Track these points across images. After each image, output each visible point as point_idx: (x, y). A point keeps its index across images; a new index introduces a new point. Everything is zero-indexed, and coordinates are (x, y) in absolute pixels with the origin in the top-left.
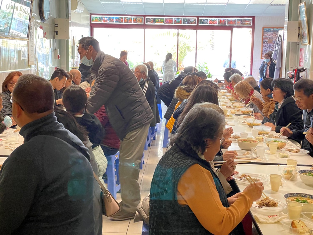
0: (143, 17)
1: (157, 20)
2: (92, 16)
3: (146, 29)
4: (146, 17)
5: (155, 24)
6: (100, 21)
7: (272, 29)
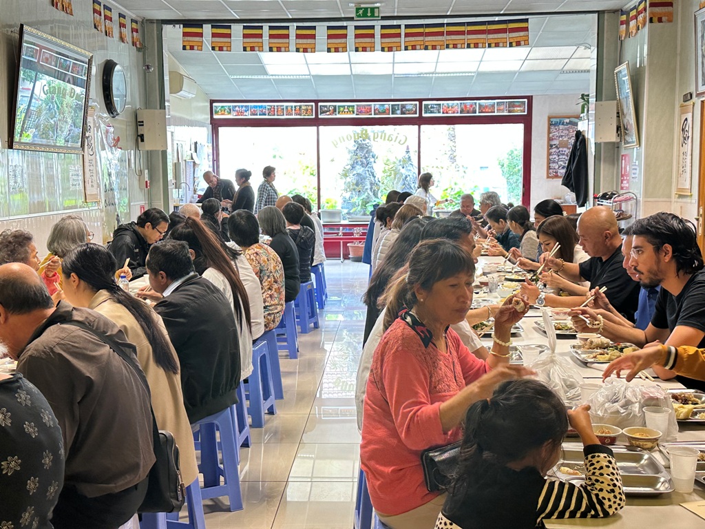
0: (313, 104)
1: (342, 109)
2: (214, 104)
3: (321, 128)
4: (320, 104)
5: (338, 116)
6: (230, 113)
7: (568, 120)
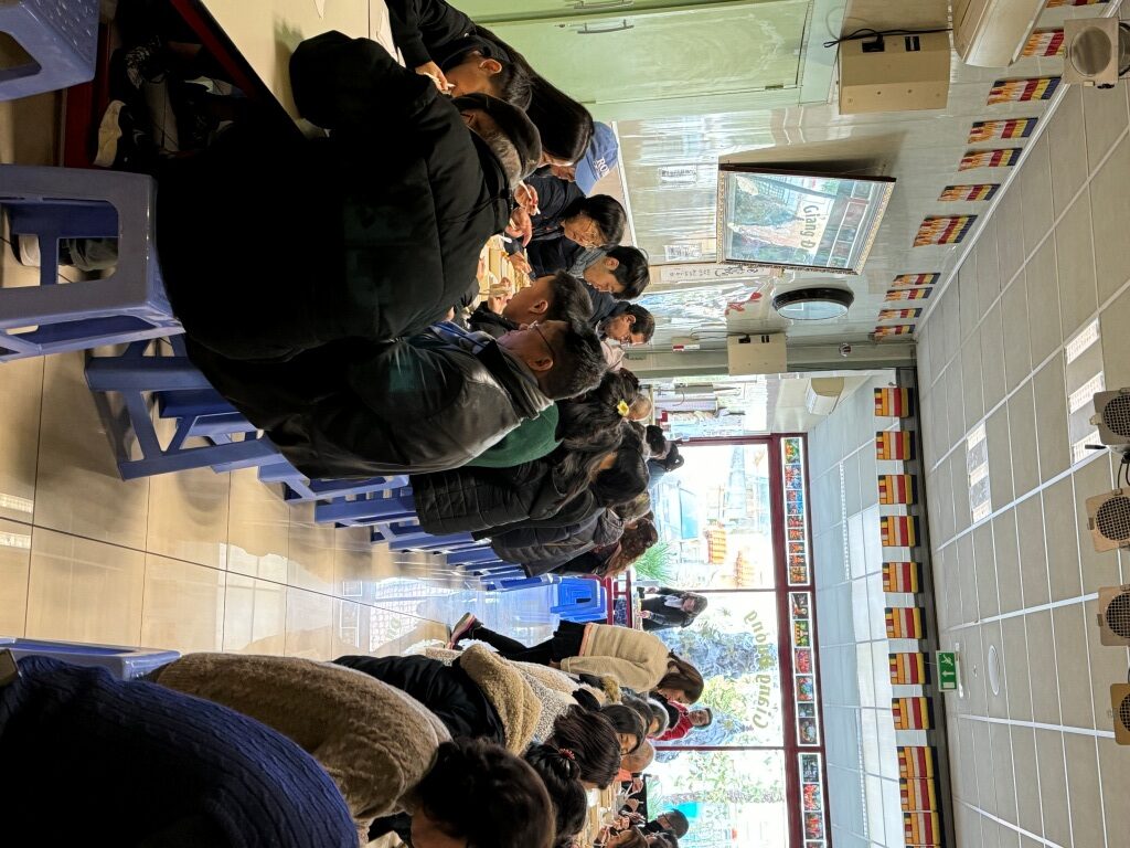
0: (808, 584)
1: (803, 627)
2: (801, 439)
3: (774, 594)
4: (809, 593)
5: (792, 621)
6: (789, 460)
